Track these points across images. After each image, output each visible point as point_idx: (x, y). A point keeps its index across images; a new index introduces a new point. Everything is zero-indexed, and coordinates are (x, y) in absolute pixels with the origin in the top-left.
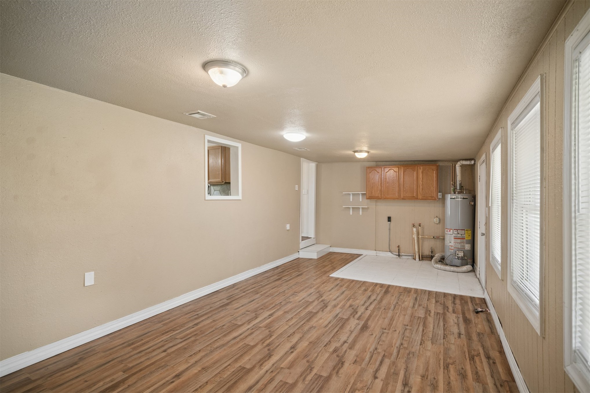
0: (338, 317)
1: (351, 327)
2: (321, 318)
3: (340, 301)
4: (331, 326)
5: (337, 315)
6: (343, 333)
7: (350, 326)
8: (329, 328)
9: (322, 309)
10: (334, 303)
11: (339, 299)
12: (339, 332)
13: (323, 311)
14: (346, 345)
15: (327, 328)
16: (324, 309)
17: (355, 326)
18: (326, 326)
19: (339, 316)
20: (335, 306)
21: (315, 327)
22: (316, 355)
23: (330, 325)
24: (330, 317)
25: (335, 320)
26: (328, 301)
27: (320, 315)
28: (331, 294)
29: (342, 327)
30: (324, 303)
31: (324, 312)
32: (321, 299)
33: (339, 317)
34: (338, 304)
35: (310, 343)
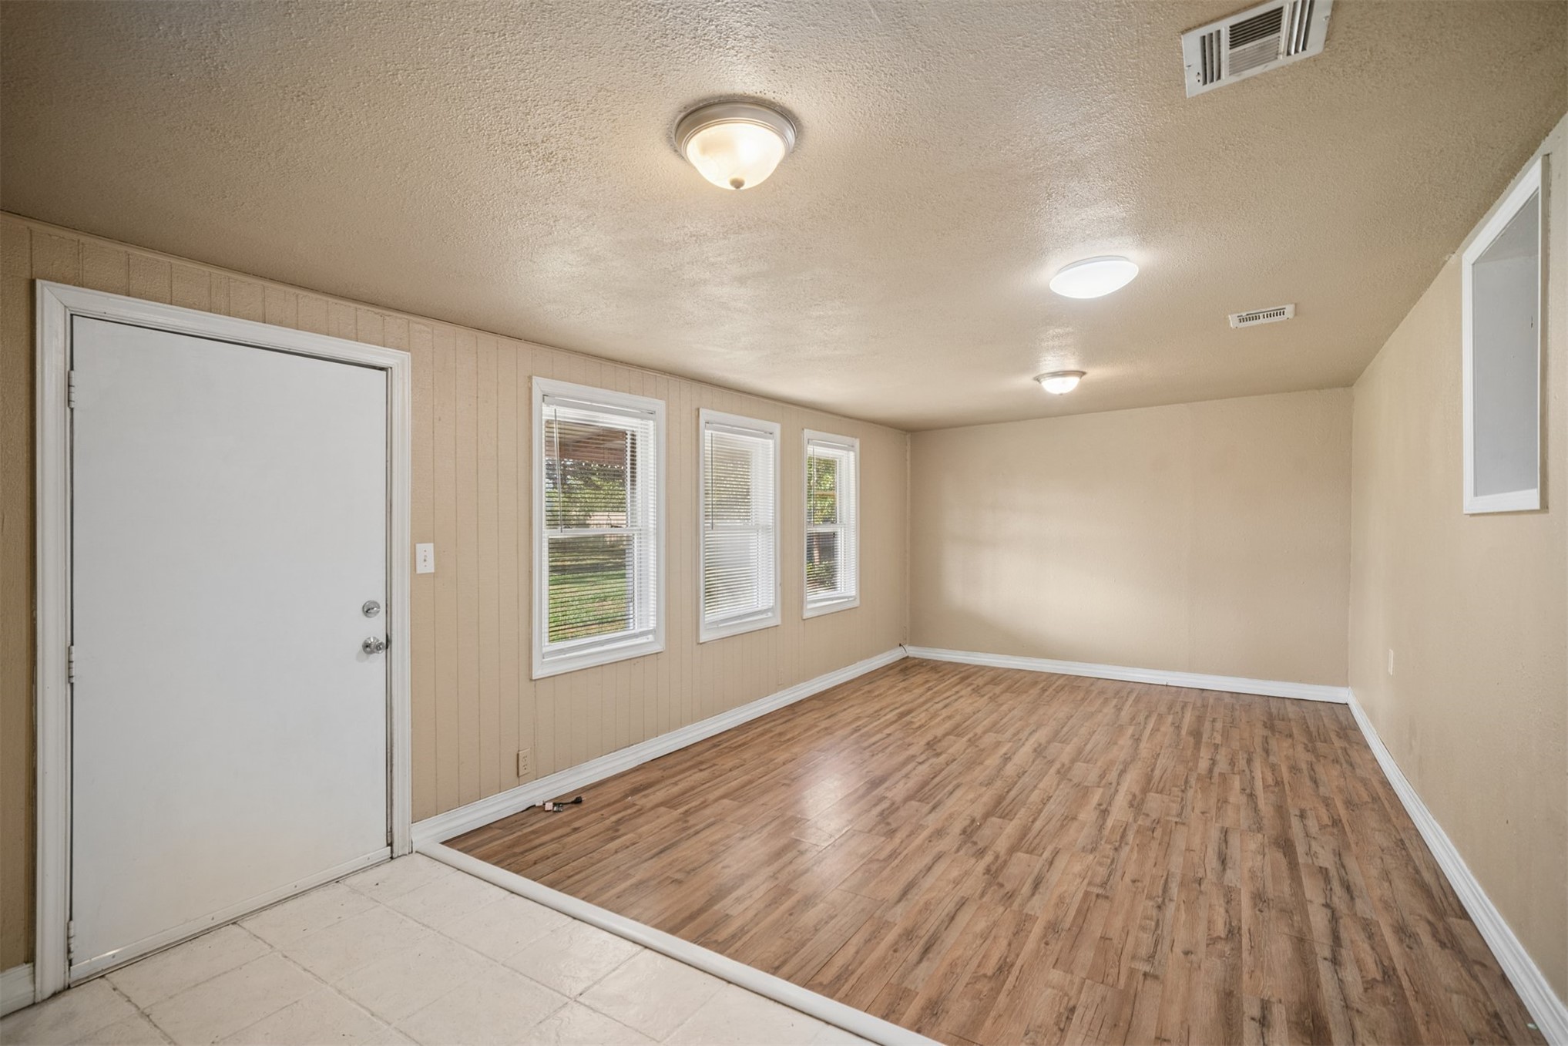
0: (931, 804)
1: (906, 784)
2: (973, 802)
3: (921, 849)
4: (947, 786)
5: (934, 808)
6: (923, 776)
7: (906, 786)
8: (950, 783)
9: (975, 825)
10: (943, 845)
11: (927, 860)
12: (931, 776)
13: (973, 821)
14: (920, 759)
15: (955, 782)
16: (969, 826)
17: (897, 786)
18: (958, 786)
19: (928, 807)
20: (939, 833)
21: (981, 784)
22: (967, 751)
23: (950, 788)
24: (950, 805)
25: (937, 799)
26: (962, 853)
27: (978, 811)
28: (956, 883)
29: (925, 784)
30: (975, 843)
31: (968, 816)
32: (988, 858)
33: (928, 803)
34: (930, 839)
35: (981, 763)
